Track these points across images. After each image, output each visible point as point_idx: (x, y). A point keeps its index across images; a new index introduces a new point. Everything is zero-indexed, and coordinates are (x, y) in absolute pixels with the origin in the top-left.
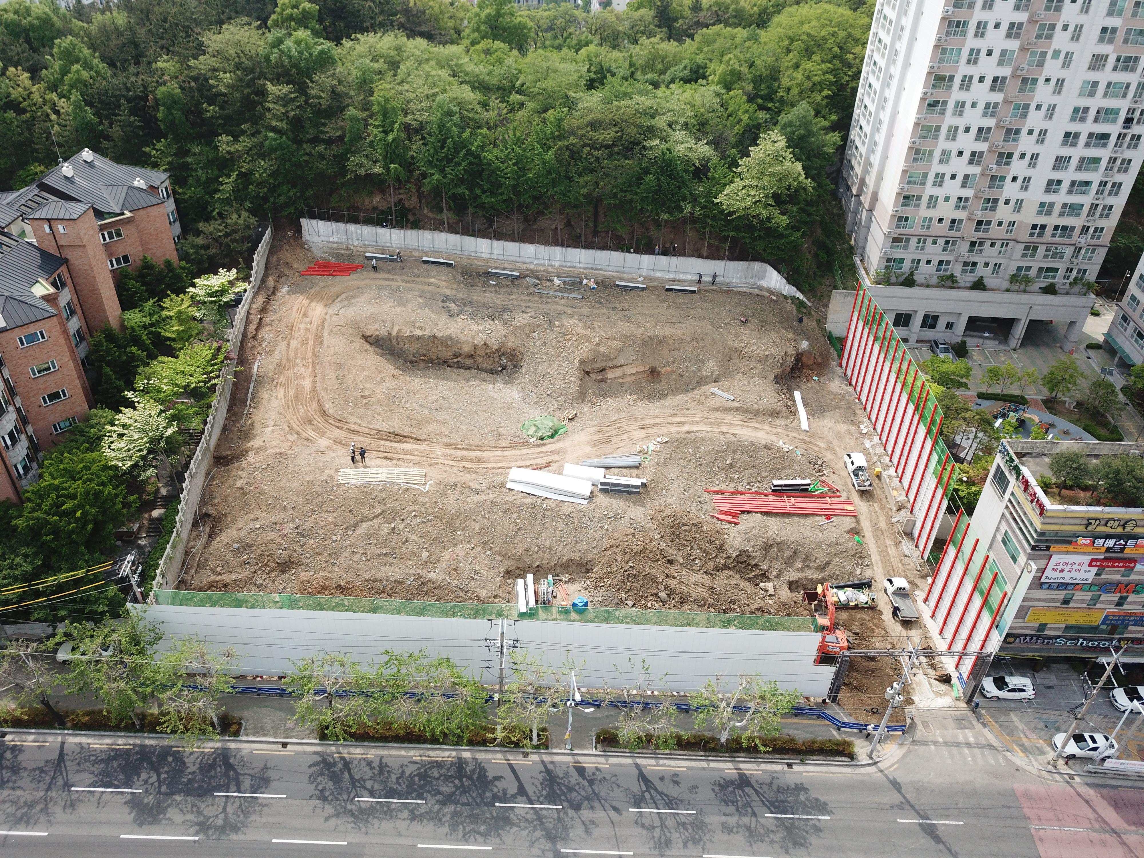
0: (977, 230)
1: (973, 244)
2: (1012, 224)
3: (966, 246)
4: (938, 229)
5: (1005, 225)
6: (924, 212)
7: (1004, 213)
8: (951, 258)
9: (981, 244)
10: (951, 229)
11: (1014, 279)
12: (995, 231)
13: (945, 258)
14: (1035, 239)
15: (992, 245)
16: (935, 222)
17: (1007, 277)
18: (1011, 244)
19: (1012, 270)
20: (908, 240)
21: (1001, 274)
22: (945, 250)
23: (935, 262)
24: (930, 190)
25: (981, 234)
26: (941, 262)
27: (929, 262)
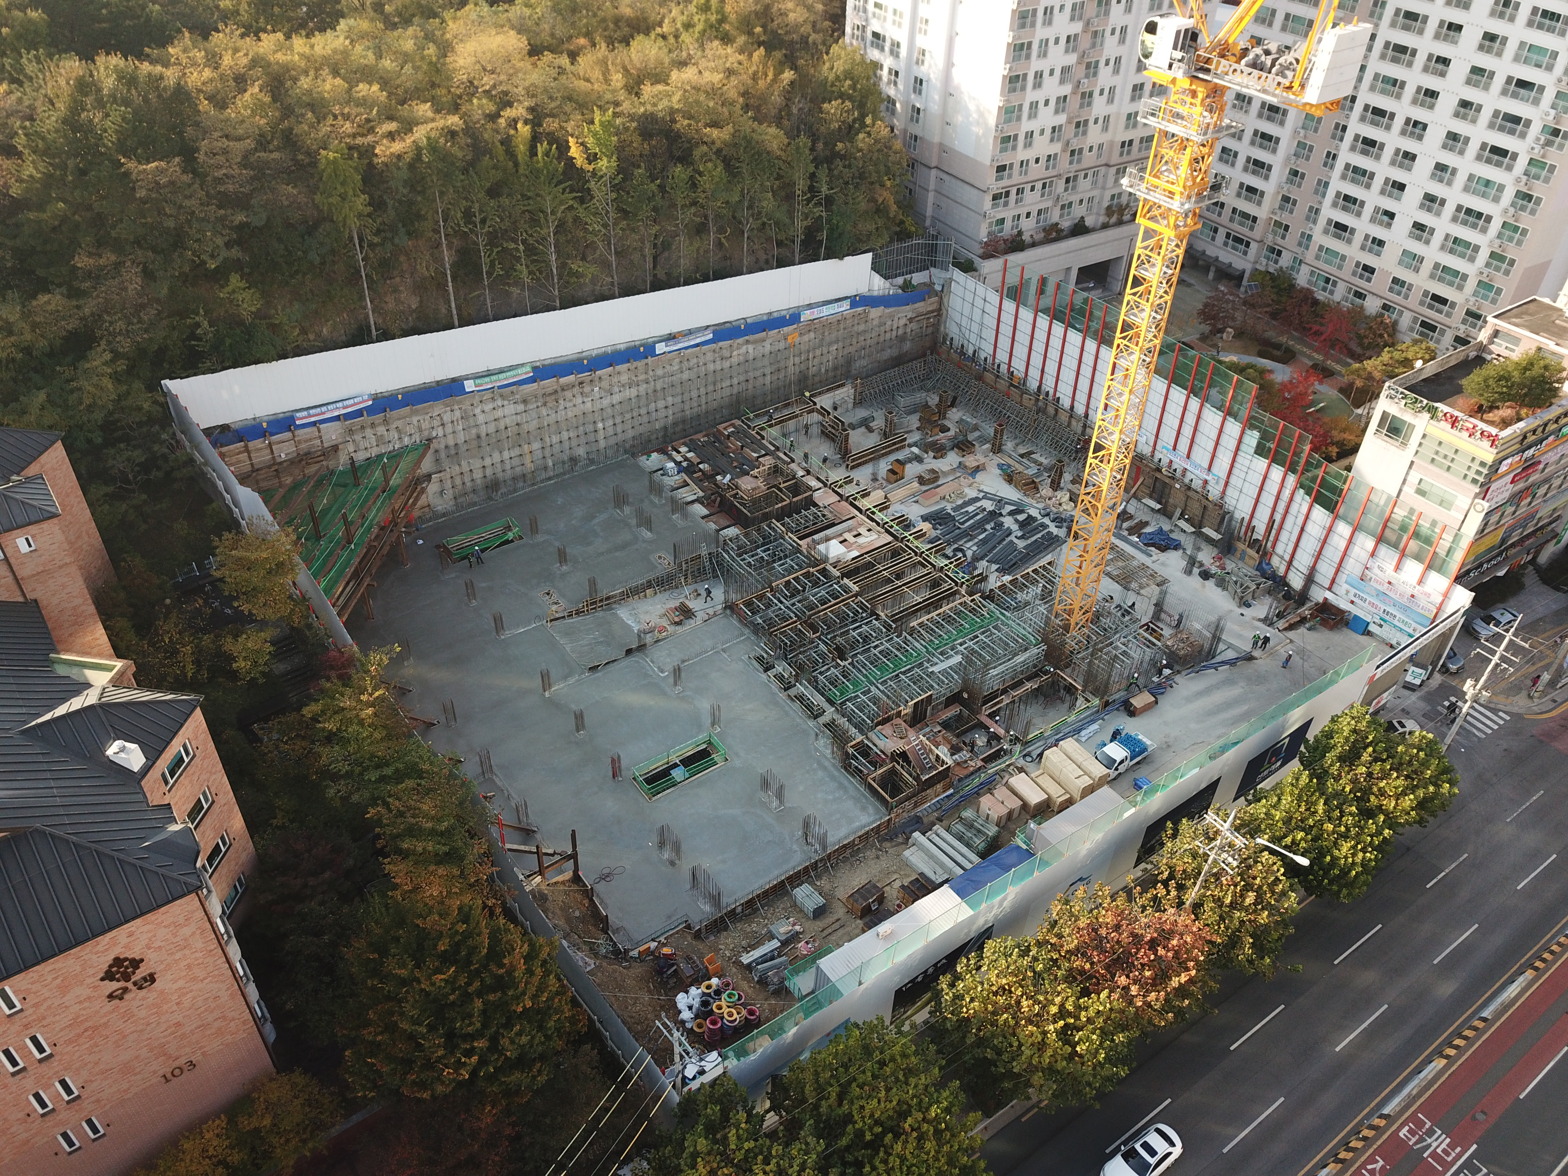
0: (1071, 163)
1: (1068, 181)
2: (1101, 146)
3: (1061, 184)
4: (1037, 171)
5: (1095, 149)
6: (1022, 154)
7: (1094, 135)
8: (1049, 204)
9: (1076, 177)
10: (1047, 168)
11: (1109, 211)
12: (1089, 159)
13: (1042, 206)
14: (1125, 158)
15: (1086, 176)
16: (1032, 163)
17: (1103, 211)
18: (1103, 170)
19: (1106, 204)
20: (1007, 194)
21: (1095, 210)
22: (1043, 195)
23: (1034, 214)
24: (1026, 125)
25: (1075, 166)
26: (1039, 212)
27: (1028, 215)
